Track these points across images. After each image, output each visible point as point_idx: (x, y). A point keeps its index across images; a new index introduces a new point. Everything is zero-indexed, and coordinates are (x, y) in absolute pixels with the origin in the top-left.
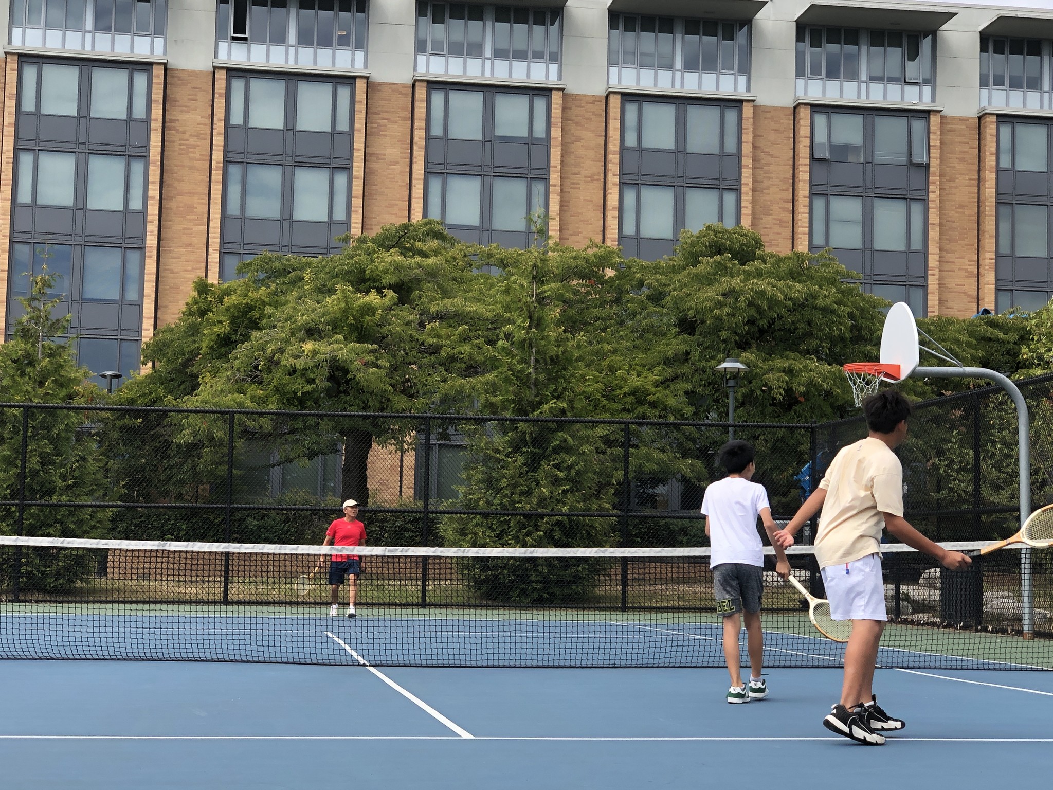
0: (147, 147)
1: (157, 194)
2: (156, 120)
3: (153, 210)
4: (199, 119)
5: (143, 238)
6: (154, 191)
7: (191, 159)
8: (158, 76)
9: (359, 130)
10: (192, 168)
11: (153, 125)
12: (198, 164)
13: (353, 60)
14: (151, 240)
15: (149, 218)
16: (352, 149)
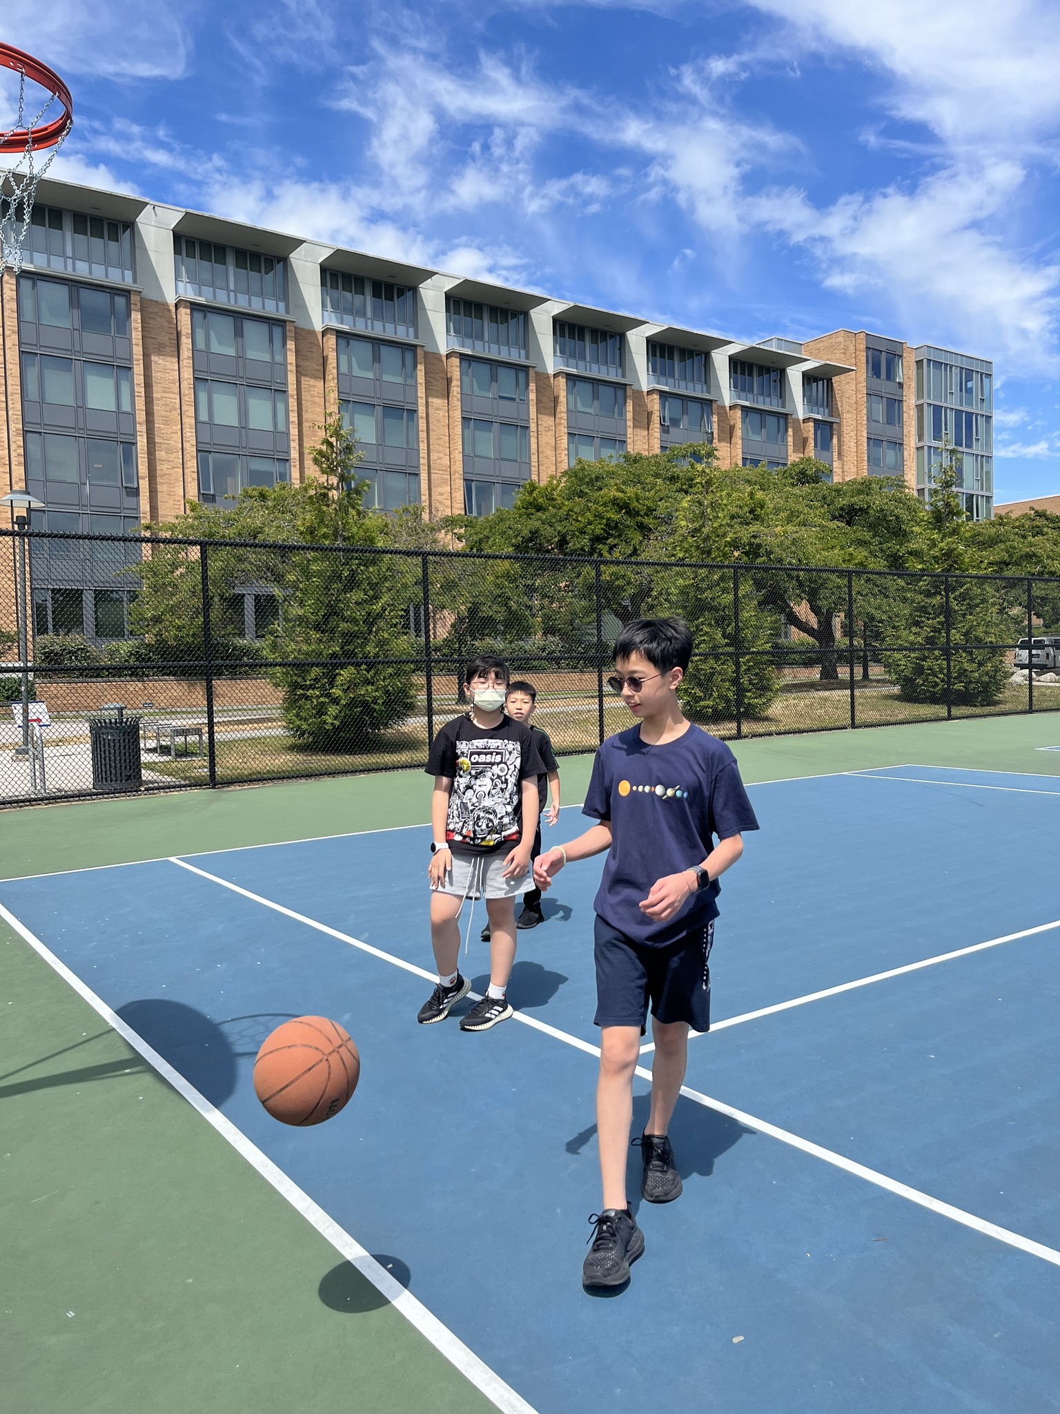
0: (285, 384)
1: (296, 419)
2: (291, 364)
3: (294, 431)
4: (316, 367)
5: (288, 452)
6: (293, 417)
7: (312, 396)
8: (290, 331)
9: (421, 384)
10: (313, 402)
11: (289, 368)
12: (317, 400)
13: (407, 333)
14: (294, 454)
15: (291, 437)
16: (417, 397)
